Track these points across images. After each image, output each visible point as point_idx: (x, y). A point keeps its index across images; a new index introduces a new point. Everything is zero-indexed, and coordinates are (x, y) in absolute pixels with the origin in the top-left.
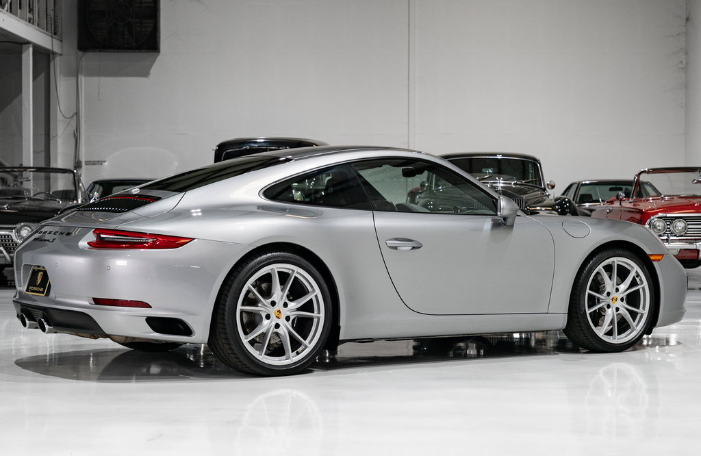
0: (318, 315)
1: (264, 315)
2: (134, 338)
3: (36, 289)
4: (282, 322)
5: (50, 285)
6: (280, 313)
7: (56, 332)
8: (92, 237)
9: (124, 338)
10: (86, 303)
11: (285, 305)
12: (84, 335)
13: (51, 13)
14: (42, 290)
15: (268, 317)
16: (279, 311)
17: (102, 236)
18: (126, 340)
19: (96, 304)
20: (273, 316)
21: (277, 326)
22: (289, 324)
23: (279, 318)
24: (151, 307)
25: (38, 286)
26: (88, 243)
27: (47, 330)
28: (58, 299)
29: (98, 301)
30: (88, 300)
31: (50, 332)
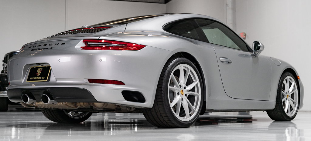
0: (198, 94)
3: (38, 78)
4: (184, 97)
8: (82, 44)
11: (185, 88)
14: (43, 78)
15: (178, 94)
16: (183, 91)
17: (89, 43)
19: (90, 83)
20: (180, 94)
21: (182, 99)
22: (186, 98)
23: (182, 95)
24: (125, 84)
25: (39, 76)
26: (81, 47)
28: (58, 82)
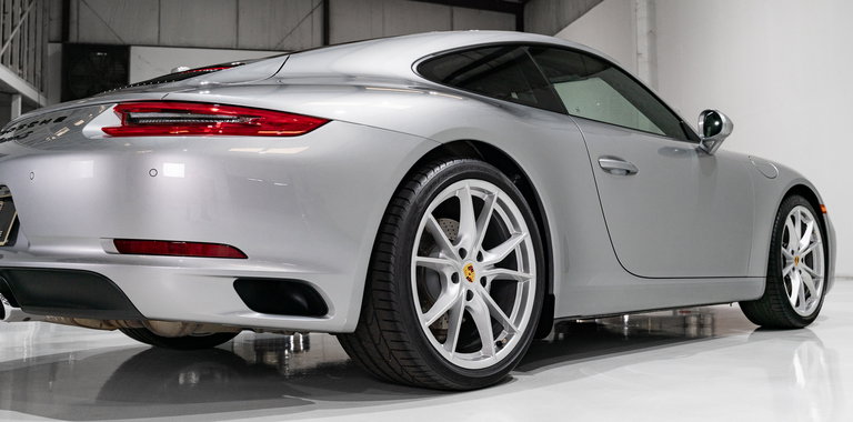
0: (526, 275)
1: (448, 274)
2: (199, 325)
4: (476, 287)
5: (17, 222)
6: (472, 271)
7: (27, 319)
8: (111, 118)
9: (179, 326)
10: (98, 251)
11: (480, 258)
12: (89, 322)
13: (38, 73)
15: (455, 278)
16: (471, 268)
17: (134, 115)
18: (183, 329)
19: (120, 253)
20: (462, 277)
21: (469, 296)
22: (485, 291)
23: (470, 280)
24: (246, 257)
26: (104, 129)
27: (7, 315)
28: (33, 248)
29: (125, 246)
30: (102, 245)
31: (14, 318)
